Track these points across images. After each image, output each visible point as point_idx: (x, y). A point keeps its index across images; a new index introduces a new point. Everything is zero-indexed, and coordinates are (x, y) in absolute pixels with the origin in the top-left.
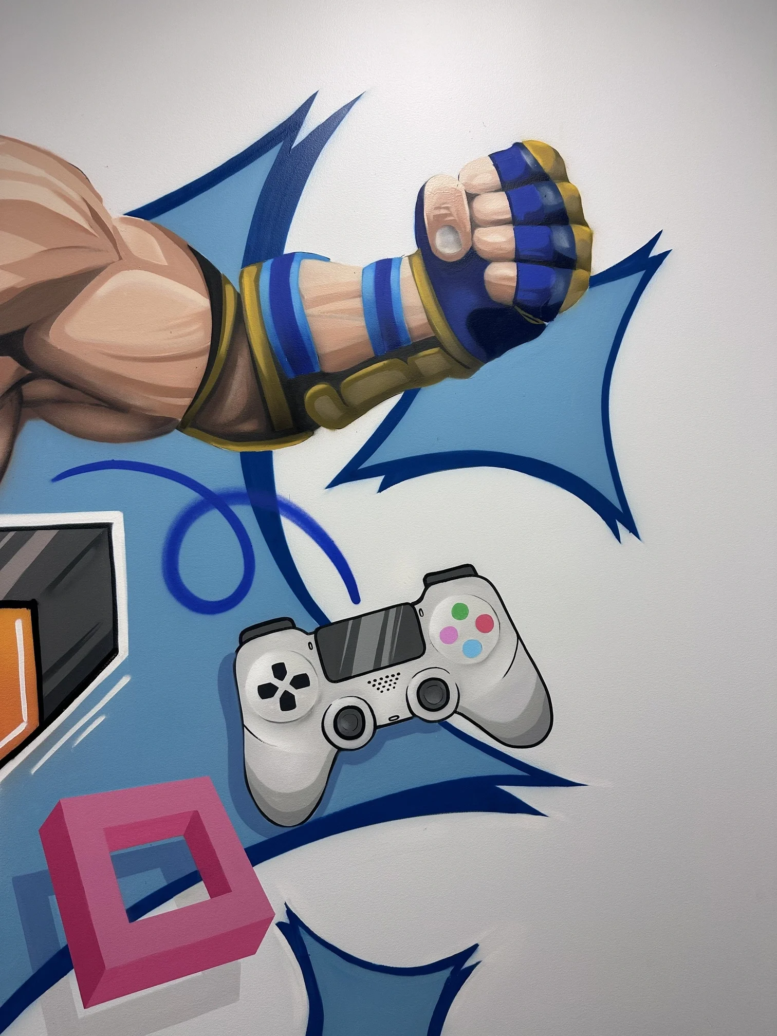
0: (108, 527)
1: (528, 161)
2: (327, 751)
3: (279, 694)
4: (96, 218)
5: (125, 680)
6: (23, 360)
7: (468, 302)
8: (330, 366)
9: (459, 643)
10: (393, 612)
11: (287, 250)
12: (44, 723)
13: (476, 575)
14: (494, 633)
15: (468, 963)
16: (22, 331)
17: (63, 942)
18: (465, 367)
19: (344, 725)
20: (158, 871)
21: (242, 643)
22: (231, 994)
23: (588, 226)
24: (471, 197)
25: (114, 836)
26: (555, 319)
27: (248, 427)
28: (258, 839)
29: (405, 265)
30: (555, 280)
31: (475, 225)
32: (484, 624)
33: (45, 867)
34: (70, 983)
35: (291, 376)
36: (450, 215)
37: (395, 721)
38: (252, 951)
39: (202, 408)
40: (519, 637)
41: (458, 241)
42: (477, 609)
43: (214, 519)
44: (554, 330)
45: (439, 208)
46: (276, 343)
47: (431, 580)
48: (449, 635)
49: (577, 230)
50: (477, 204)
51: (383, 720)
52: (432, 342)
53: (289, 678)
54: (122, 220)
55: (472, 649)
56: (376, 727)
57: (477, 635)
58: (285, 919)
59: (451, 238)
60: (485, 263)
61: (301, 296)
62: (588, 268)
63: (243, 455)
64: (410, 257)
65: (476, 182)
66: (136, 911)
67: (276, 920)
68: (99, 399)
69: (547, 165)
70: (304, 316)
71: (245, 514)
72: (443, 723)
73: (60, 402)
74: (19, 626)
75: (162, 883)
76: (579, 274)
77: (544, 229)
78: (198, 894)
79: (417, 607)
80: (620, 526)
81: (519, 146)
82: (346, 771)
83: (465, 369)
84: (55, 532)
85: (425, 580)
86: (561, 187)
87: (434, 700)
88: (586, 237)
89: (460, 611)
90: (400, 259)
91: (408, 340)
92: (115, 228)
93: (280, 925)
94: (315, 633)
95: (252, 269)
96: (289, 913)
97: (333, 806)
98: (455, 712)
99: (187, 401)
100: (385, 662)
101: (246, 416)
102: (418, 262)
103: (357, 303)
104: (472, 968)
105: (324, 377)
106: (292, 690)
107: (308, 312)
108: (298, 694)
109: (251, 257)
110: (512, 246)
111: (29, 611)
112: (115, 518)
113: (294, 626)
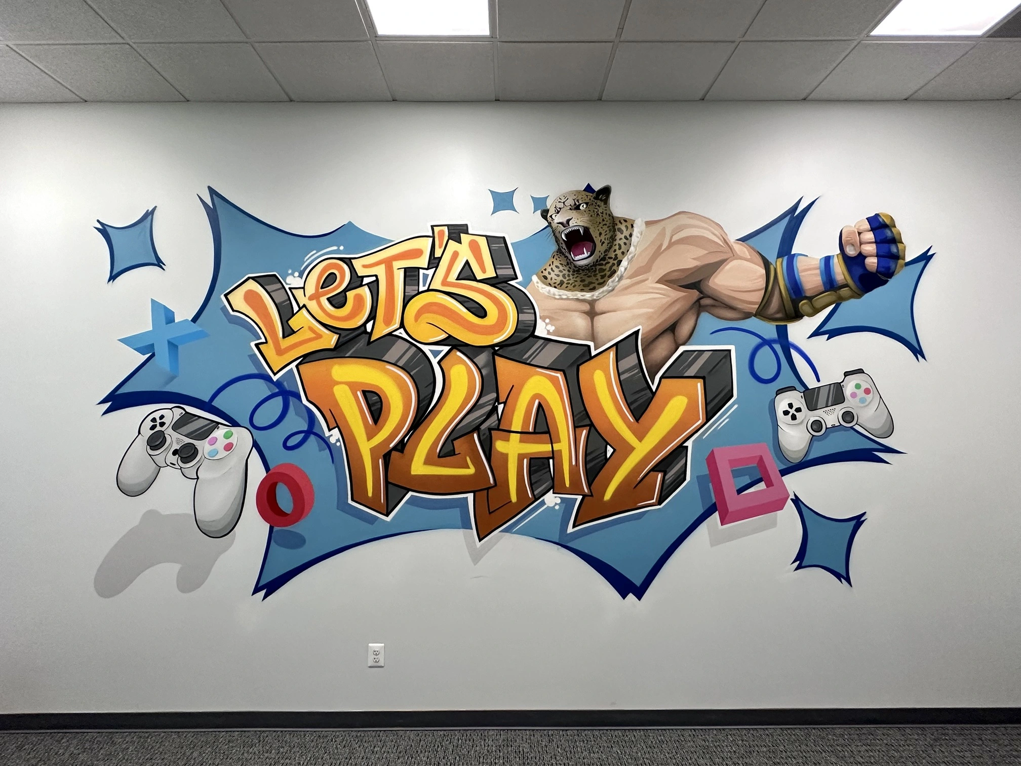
0: (729, 351)
1: (881, 220)
2: (809, 436)
3: (790, 414)
4: (725, 241)
5: (736, 406)
6: (701, 292)
7: (859, 271)
8: (808, 294)
9: (857, 399)
10: (832, 386)
11: (792, 253)
12: (708, 421)
13: (864, 373)
14: (871, 395)
15: (863, 519)
16: (700, 281)
17: (714, 500)
18: (859, 295)
19: (814, 427)
20: (747, 477)
21: (777, 395)
22: (774, 524)
23: (903, 243)
24: (859, 234)
25: (732, 462)
26: (893, 278)
27: (779, 316)
28: (784, 467)
29: (836, 257)
30: (892, 264)
31: (861, 244)
32: (867, 391)
33: (708, 473)
34: (716, 515)
35: (794, 297)
36: (852, 240)
37: (834, 426)
38: (782, 509)
39: (762, 310)
40: (881, 397)
41: (855, 249)
42: (865, 386)
43: (766, 349)
44: (892, 282)
45: (847, 237)
46: (788, 285)
47: (846, 374)
48: (854, 395)
49: (900, 245)
50: (862, 236)
51: (829, 426)
52: (846, 286)
53: (794, 408)
54: (734, 242)
55: (863, 401)
56: (827, 428)
57: (864, 395)
58: (794, 498)
59: (852, 248)
60: (865, 257)
61: (798, 269)
62: (904, 259)
63: (777, 325)
64: (837, 255)
65: (862, 228)
66: (740, 491)
67: (790, 497)
68: (726, 305)
69: (888, 222)
70: (799, 276)
71: (777, 347)
72: (852, 428)
73: (713, 306)
74: (699, 385)
75: (749, 481)
76: (901, 262)
77: (887, 245)
78: (762, 486)
79: (842, 384)
80: (919, 356)
81: (877, 215)
82: (816, 444)
83: (859, 296)
84: (711, 352)
85: (844, 374)
86: (893, 229)
87: (848, 419)
88: (903, 248)
89: (858, 386)
90: (834, 256)
91: (837, 285)
92: (732, 245)
93: (792, 499)
94: (804, 392)
95: (780, 260)
96: (795, 495)
97: (812, 456)
98: (856, 424)
99: (757, 306)
100: (830, 404)
101: (777, 312)
102: (840, 257)
103: (818, 271)
104: (864, 520)
105: (806, 298)
106: (795, 413)
107: (800, 274)
108: (797, 414)
109: (780, 255)
110: (875, 251)
111: (702, 380)
112: (732, 348)
113: (796, 390)
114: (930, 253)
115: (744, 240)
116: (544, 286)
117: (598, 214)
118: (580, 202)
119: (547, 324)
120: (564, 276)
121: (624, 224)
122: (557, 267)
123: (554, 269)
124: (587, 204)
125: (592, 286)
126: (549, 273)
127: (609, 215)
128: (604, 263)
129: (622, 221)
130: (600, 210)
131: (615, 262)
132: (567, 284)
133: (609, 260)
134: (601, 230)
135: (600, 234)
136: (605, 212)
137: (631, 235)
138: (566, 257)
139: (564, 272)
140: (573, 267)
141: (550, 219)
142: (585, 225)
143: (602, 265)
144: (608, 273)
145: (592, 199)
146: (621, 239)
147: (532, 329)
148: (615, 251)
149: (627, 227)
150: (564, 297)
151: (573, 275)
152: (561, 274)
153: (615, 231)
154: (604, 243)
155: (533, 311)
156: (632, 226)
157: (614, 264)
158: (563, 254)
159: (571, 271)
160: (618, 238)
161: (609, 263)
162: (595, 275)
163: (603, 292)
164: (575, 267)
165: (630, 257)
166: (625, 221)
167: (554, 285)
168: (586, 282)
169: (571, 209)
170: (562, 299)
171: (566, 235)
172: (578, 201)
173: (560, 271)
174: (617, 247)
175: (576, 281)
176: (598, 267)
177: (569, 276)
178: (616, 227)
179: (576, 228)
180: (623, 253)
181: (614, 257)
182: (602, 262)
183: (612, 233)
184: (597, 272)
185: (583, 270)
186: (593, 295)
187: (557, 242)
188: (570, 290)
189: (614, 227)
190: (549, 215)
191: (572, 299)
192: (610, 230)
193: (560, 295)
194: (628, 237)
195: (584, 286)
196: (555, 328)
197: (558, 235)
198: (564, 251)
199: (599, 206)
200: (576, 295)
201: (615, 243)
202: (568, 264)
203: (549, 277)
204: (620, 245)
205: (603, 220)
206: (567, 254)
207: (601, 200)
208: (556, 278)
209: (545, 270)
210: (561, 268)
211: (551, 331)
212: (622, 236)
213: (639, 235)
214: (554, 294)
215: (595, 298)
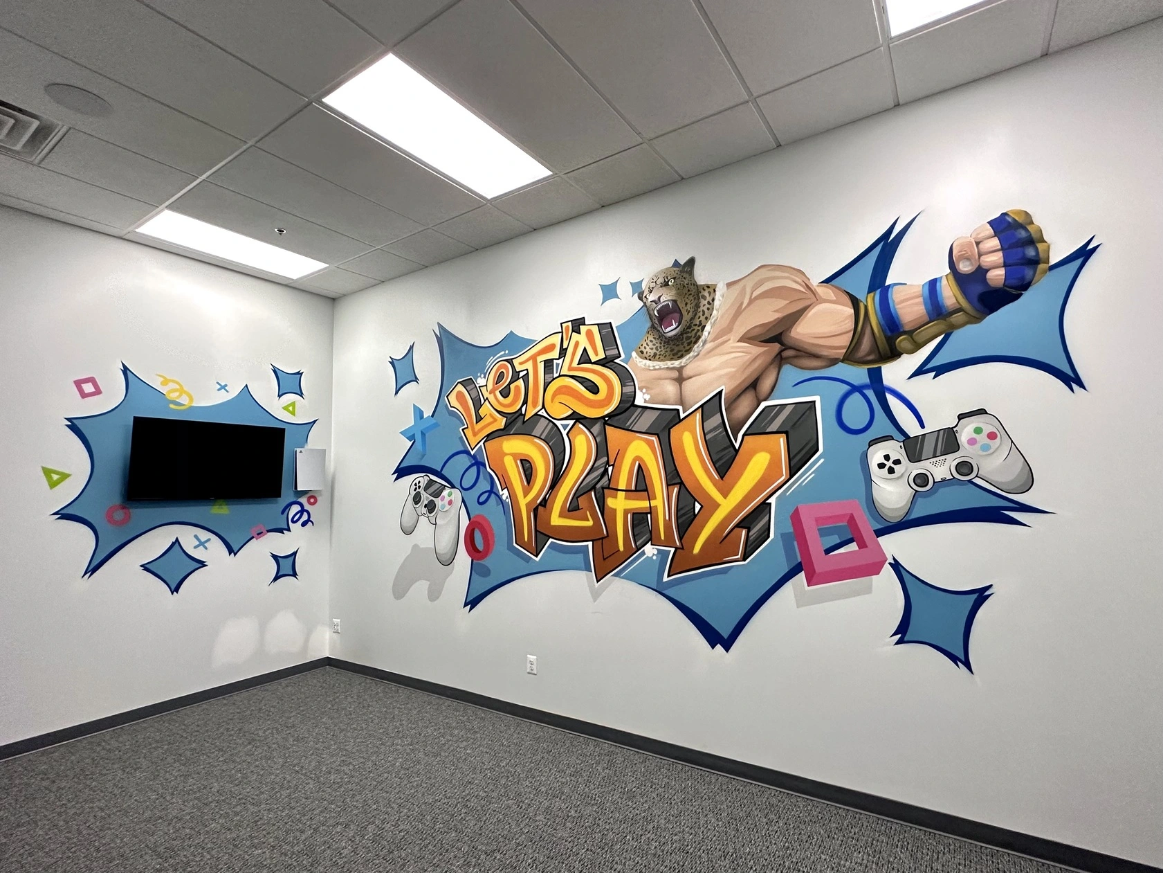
0: (814, 402)
1: (1010, 220)
2: (910, 492)
3: (887, 467)
4: (808, 287)
5: (822, 460)
6: (782, 343)
7: (978, 289)
8: (907, 328)
9: (978, 446)
10: (942, 432)
11: (887, 284)
12: (791, 477)
13: (987, 413)
14: (998, 440)
15: (987, 593)
16: (781, 334)
17: (799, 560)
18: (977, 318)
19: (918, 481)
20: (837, 536)
21: (870, 446)
22: (869, 590)
23: (1046, 242)
24: (978, 243)
25: (818, 520)
26: (1029, 289)
27: (871, 358)
28: (879, 527)
29: (944, 278)
30: (1028, 272)
31: (980, 255)
32: (992, 436)
33: (791, 530)
34: (802, 575)
35: (889, 334)
36: (967, 253)
37: (944, 480)
38: (878, 573)
39: (850, 353)
40: (1012, 442)
41: (972, 264)
42: (988, 429)
43: (856, 396)
45: (961, 251)
46: (883, 322)
47: (961, 417)
48: (972, 442)
49: (1040, 246)
50: (981, 246)
51: (938, 479)
52: (960, 310)
53: (891, 461)
54: (818, 286)
55: (985, 448)
56: (934, 482)
57: (988, 441)
58: (893, 562)
59: (968, 263)
60: (987, 271)
61: (893, 301)
62: (1047, 261)
63: (868, 369)
64: (946, 276)
65: (982, 235)
66: (828, 551)
67: (888, 562)
68: (807, 353)
69: (1020, 219)
70: (895, 309)
71: (870, 394)
72: (970, 481)
73: (796, 357)
74: (782, 440)
75: (838, 541)
76: (1042, 266)
77: (1020, 249)
78: (853, 547)
79: (955, 429)
80: (1074, 385)
81: (1004, 214)
82: (920, 500)
83: (977, 320)
84: (794, 405)
85: (958, 417)
86: (1029, 228)
87: (965, 470)
88: (1046, 248)
89: (978, 431)
90: (941, 277)
91: (946, 311)
92: (815, 290)
93: (890, 564)
94: (903, 442)
95: (872, 294)
96: (894, 559)
97: (914, 515)
98: (976, 476)
99: (845, 351)
100: (938, 453)
101: (869, 354)
102: (951, 277)
103: (921, 300)
104: (989, 595)
105: (905, 333)
106: (893, 466)
107: (897, 307)
108: (896, 467)
109: (871, 289)
110: (1002, 260)
111: (785, 435)
112: (817, 399)
113: (893, 439)
114: (1090, 247)
115: (828, 281)
116: (641, 360)
117: (684, 286)
118: (669, 278)
119: (644, 394)
120: (657, 349)
121: (707, 290)
122: (651, 341)
123: (650, 344)
124: (674, 278)
125: (680, 354)
126: (645, 348)
127: (694, 285)
128: (690, 330)
129: (706, 288)
130: (686, 282)
131: (700, 328)
132: (660, 355)
133: (694, 327)
134: (687, 300)
135: (686, 304)
136: (690, 282)
137: (713, 300)
138: (658, 331)
139: (657, 345)
140: (664, 339)
141: (644, 299)
142: (674, 298)
143: (688, 332)
144: (694, 340)
145: (679, 273)
146: (704, 305)
147: (632, 399)
148: (699, 317)
149: (710, 293)
150: (657, 367)
151: (664, 346)
152: (654, 347)
153: (699, 299)
154: (689, 311)
155: (632, 384)
156: (715, 291)
157: (698, 330)
158: (656, 329)
159: (663, 342)
160: (701, 305)
161: (694, 330)
162: (682, 344)
163: (689, 358)
164: (666, 338)
165: (713, 321)
166: (708, 287)
167: (648, 358)
168: (675, 351)
169: (661, 287)
170: (655, 370)
171: (658, 311)
172: (667, 278)
173: (654, 345)
174: (701, 313)
175: (667, 351)
176: (685, 336)
177: (660, 347)
178: (700, 295)
179: (667, 303)
180: (706, 318)
181: (698, 323)
182: (688, 330)
183: (696, 301)
184: (684, 340)
185: (672, 341)
186: (681, 362)
187: (650, 318)
188: (662, 360)
189: (698, 295)
190: (644, 296)
191: (663, 368)
192: (695, 299)
193: (654, 366)
194: (711, 302)
195: (673, 355)
196: (651, 396)
197: (652, 312)
198: (656, 326)
199: (685, 278)
200: (667, 364)
201: (699, 310)
202: (660, 337)
203: (645, 351)
204: (703, 311)
205: (689, 291)
206: (660, 329)
207: (687, 272)
208: (651, 351)
209: (642, 345)
210: (654, 342)
211: (647, 399)
212: (706, 302)
213: (721, 299)
214: (649, 366)
215: (683, 364)
